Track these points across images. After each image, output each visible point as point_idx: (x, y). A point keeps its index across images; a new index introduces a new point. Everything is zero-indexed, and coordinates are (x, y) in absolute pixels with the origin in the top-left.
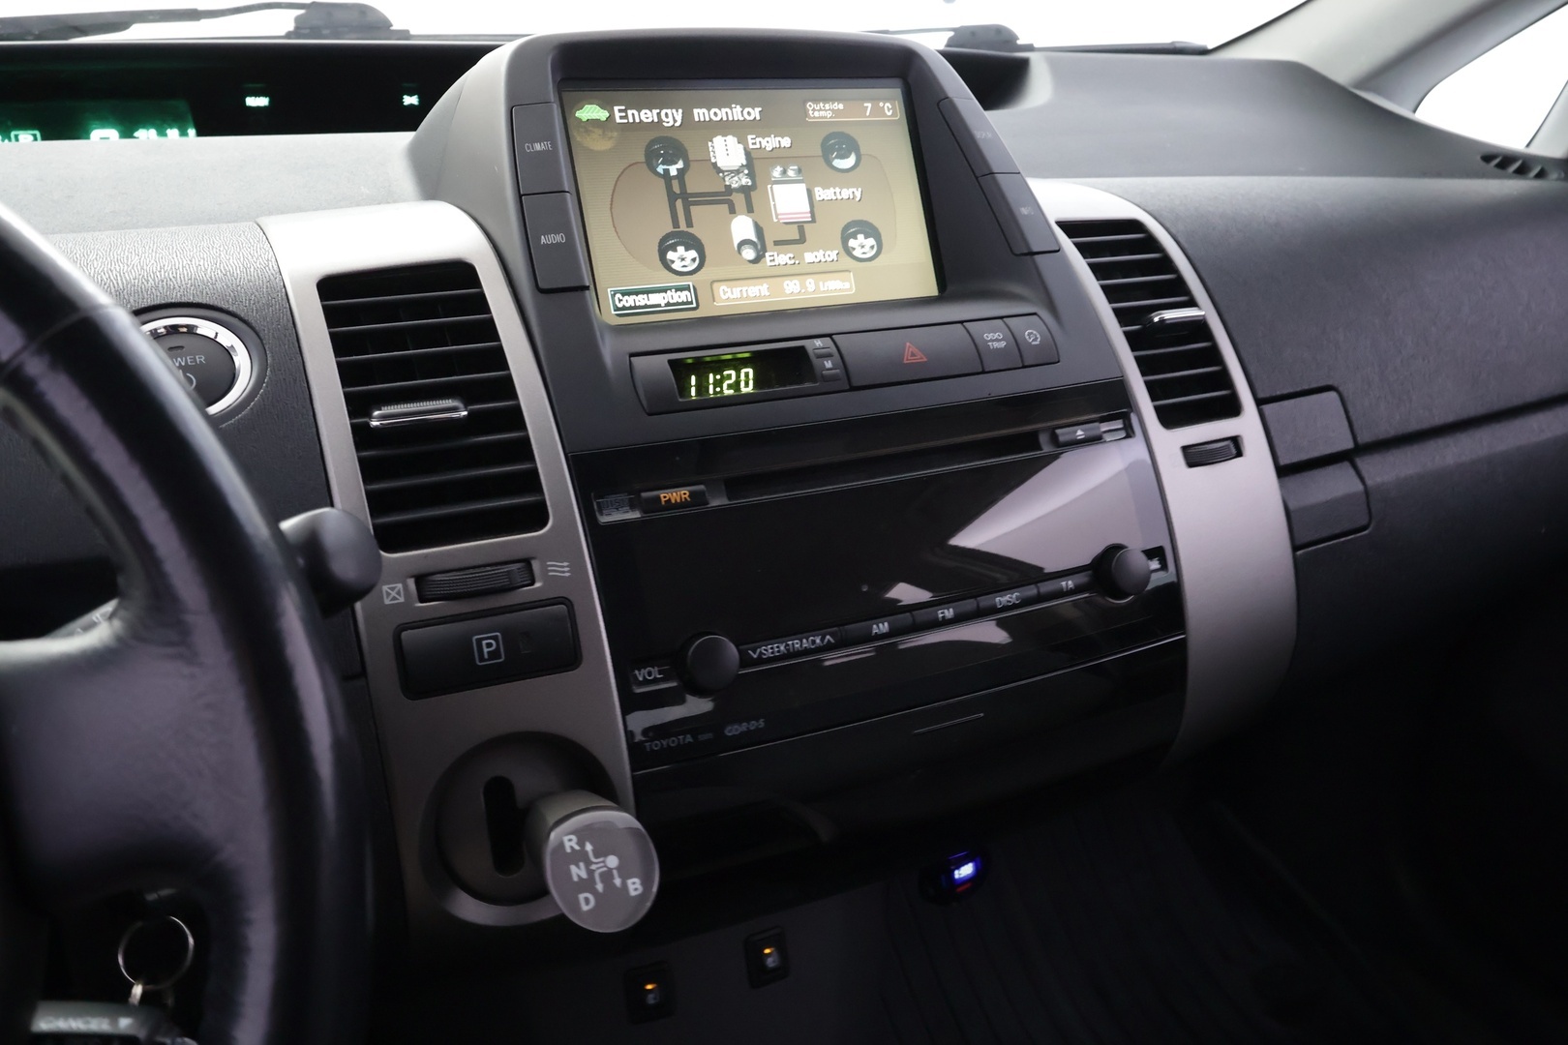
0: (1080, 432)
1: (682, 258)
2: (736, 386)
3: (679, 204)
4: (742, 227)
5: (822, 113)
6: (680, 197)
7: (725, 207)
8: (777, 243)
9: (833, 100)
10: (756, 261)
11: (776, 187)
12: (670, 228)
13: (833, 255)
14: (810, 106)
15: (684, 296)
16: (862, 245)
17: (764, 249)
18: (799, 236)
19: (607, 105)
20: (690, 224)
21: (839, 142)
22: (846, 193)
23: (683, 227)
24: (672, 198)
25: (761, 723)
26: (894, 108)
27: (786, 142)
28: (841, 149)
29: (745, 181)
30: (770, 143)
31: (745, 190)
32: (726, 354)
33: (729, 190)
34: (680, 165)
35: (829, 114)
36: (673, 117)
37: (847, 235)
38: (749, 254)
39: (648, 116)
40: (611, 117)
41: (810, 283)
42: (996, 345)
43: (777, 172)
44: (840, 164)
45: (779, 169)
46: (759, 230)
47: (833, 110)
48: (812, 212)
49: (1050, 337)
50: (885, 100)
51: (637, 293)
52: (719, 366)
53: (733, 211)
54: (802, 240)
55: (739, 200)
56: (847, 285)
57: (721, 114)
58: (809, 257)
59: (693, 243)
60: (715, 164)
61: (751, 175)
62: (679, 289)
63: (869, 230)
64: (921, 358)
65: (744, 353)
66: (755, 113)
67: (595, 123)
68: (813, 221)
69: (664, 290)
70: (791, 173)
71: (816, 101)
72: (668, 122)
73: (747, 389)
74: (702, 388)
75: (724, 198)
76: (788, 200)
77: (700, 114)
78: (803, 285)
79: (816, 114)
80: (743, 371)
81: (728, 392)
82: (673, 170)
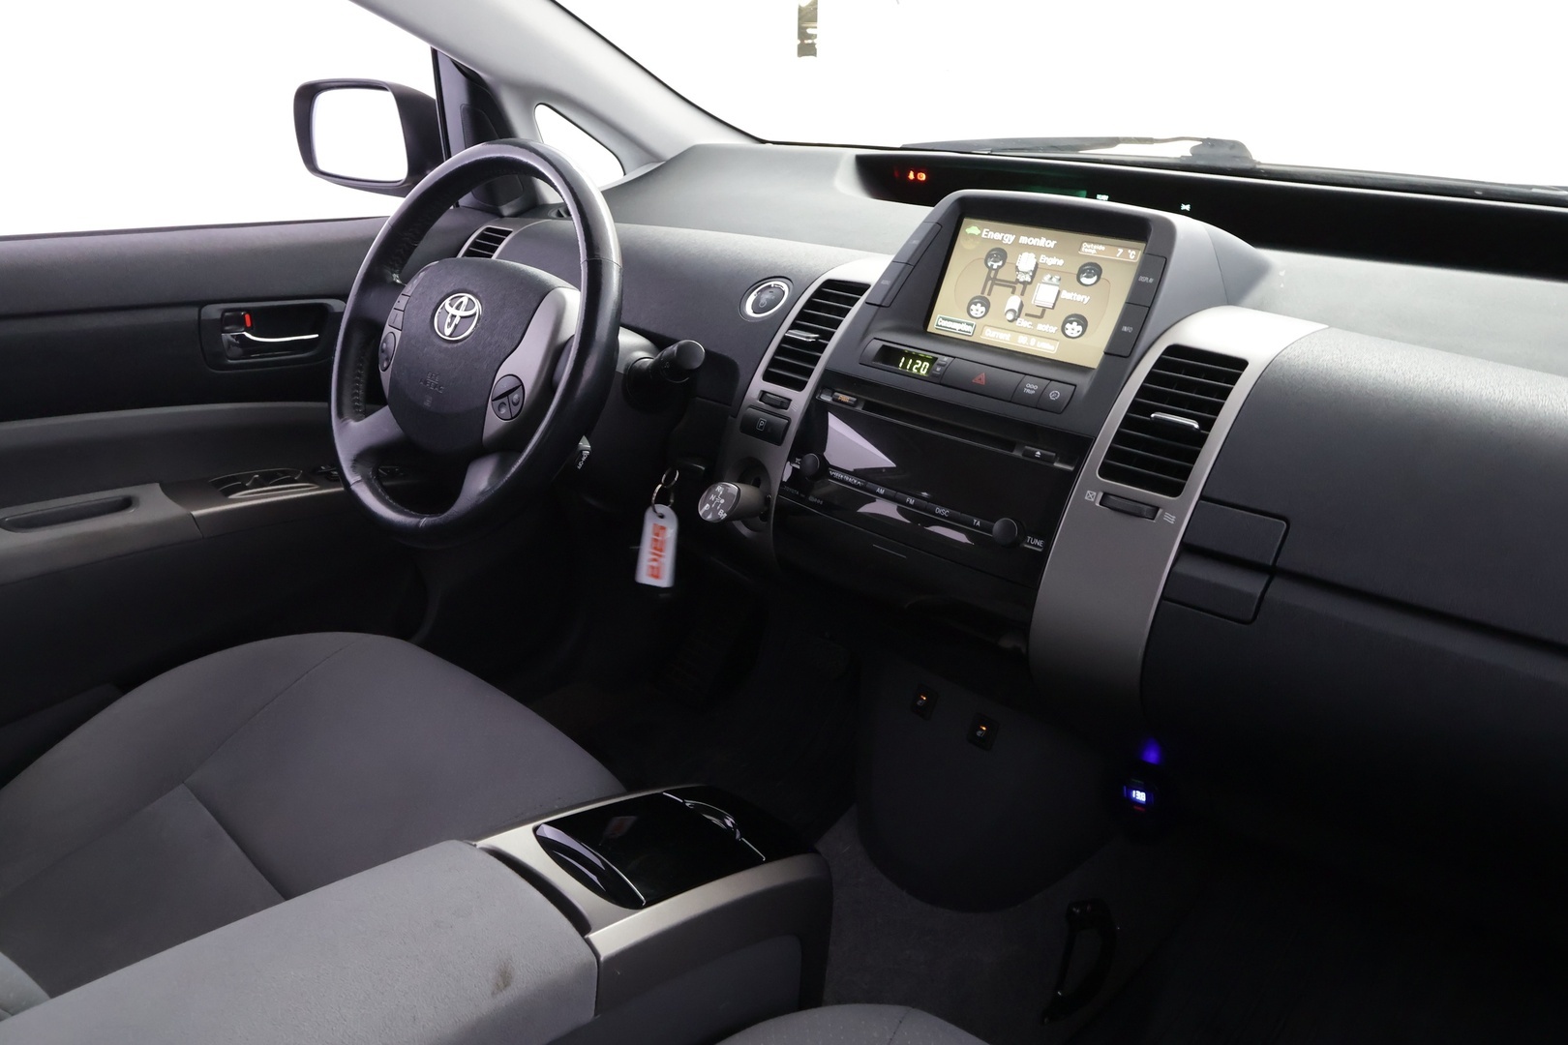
0: (1038, 453)
1: (978, 310)
2: (918, 369)
3: (990, 282)
4: (1014, 302)
5: (1090, 251)
6: (993, 280)
7: (1011, 289)
8: (1027, 315)
9: (1100, 244)
10: (1010, 321)
11: (1042, 285)
12: (980, 294)
13: (1053, 329)
14: (1085, 245)
15: (969, 329)
16: (1074, 329)
17: (1019, 317)
18: (1041, 314)
19: (981, 230)
20: (989, 294)
21: (1093, 269)
22: (1080, 298)
23: (985, 295)
24: (988, 278)
25: (821, 503)
26: (1136, 256)
27: (1061, 262)
28: (1090, 273)
29: (1028, 279)
30: (1052, 261)
31: (1025, 283)
32: (922, 354)
33: (1017, 281)
34: (1000, 263)
35: (1094, 252)
36: (1009, 238)
37: (1068, 320)
38: (1010, 316)
39: (998, 236)
40: (980, 235)
41: (1033, 340)
42: (1028, 391)
43: (1047, 278)
44: (1084, 280)
45: (1049, 276)
46: (1022, 306)
47: (1097, 250)
48: (1054, 304)
49: (1067, 401)
50: (1132, 249)
51: (949, 320)
52: (915, 357)
53: (1013, 293)
54: (1041, 317)
55: (1019, 287)
56: (1052, 348)
57: (1034, 241)
58: (1040, 327)
59: (986, 304)
60: (1017, 267)
61: (1032, 277)
62: (968, 324)
63: (1082, 321)
64: (983, 382)
65: (930, 355)
66: (1052, 244)
67: (972, 235)
68: (1053, 308)
69: (961, 323)
70: (1054, 280)
71: (1089, 242)
72: (1006, 241)
73: (923, 372)
74: (905, 364)
75: (1012, 285)
76: (1044, 294)
77: (1023, 240)
78: (1029, 341)
79: (1086, 250)
80: (925, 363)
81: (914, 370)
82: (995, 266)
